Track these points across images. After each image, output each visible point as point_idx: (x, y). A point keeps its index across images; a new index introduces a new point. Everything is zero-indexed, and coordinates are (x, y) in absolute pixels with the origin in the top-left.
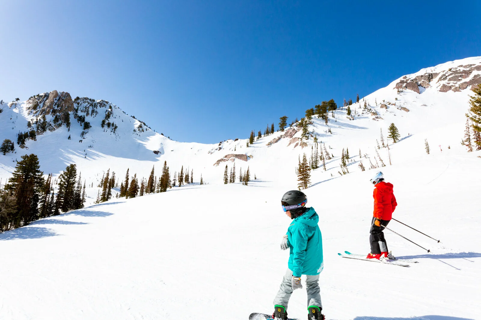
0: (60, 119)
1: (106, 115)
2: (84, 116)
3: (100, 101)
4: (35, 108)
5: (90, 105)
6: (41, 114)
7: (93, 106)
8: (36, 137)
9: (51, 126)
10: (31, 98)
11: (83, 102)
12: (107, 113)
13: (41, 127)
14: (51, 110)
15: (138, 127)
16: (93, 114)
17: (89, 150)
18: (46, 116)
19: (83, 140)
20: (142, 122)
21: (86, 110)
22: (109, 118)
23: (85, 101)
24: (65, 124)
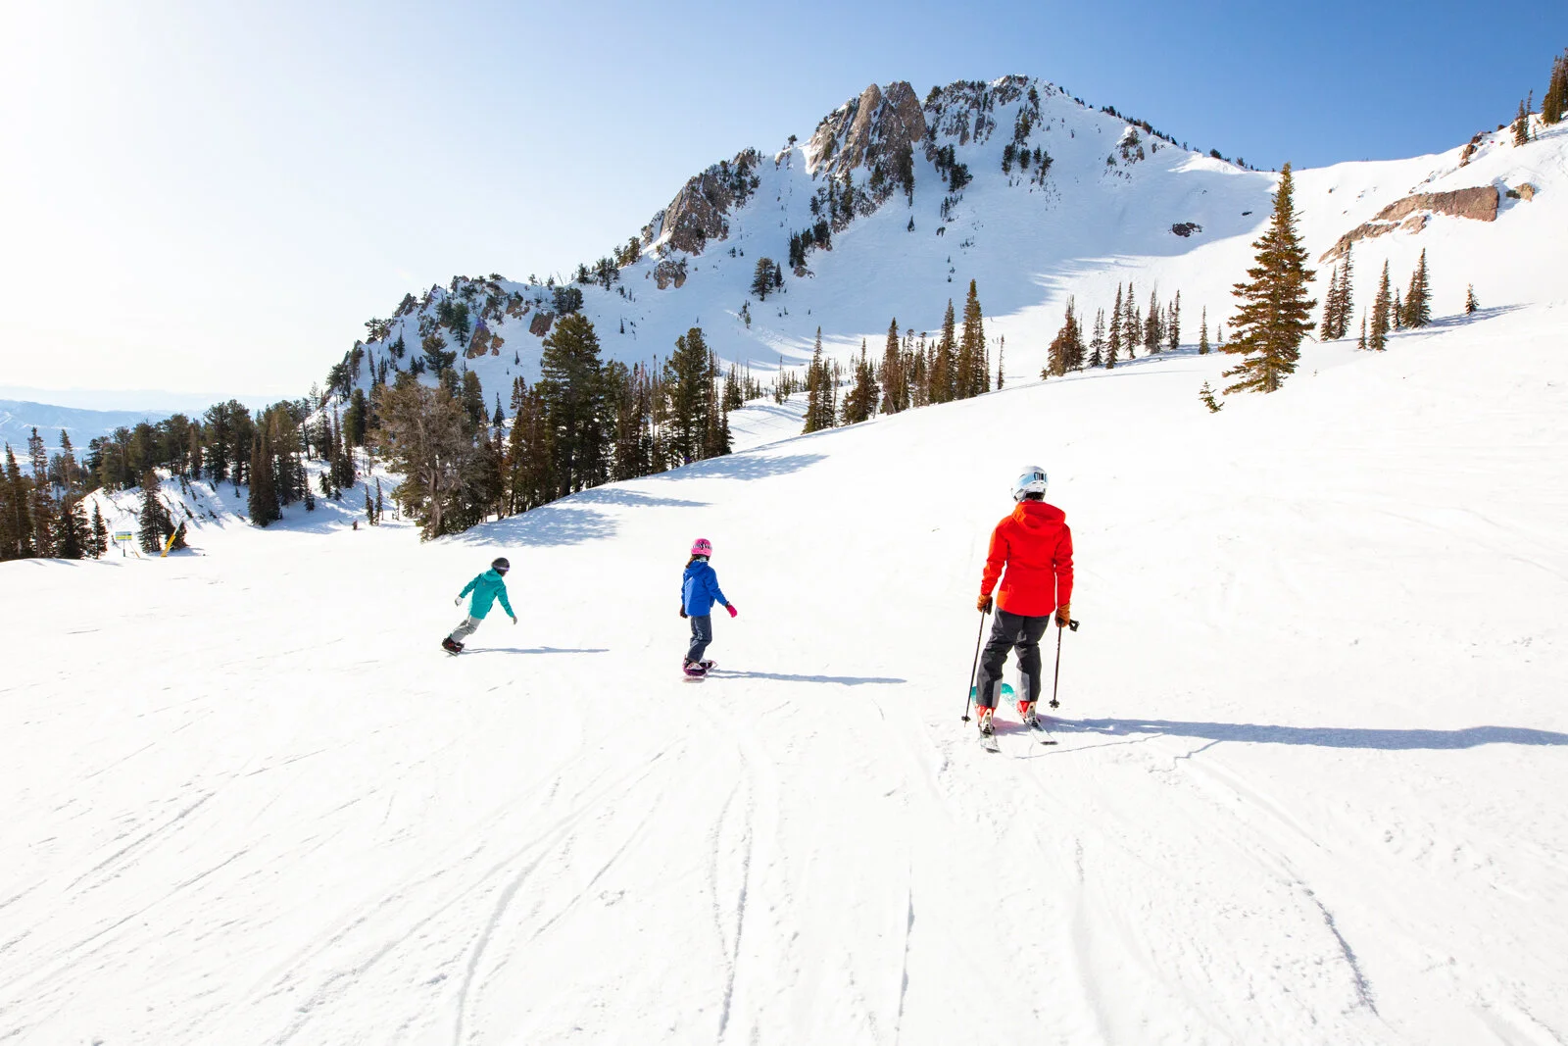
0: (887, 170)
1: (1018, 124)
2: (951, 146)
3: (1003, 83)
4: (827, 154)
5: (972, 106)
6: (841, 169)
7: (979, 104)
8: (831, 238)
9: (866, 199)
10: (820, 127)
11: (952, 101)
12: (1021, 118)
13: (842, 208)
14: (865, 151)
15: (1124, 145)
16: (981, 134)
17: (962, 255)
18: (852, 172)
19: (948, 226)
20: (1139, 124)
21: (960, 124)
22: (1027, 134)
23: (956, 94)
24: (901, 184)
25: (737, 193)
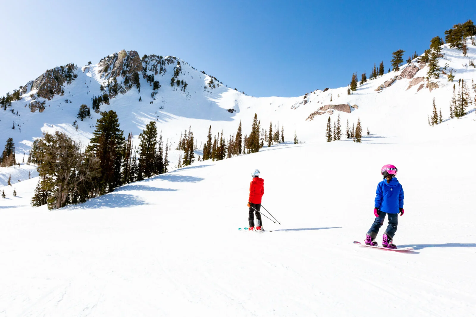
0: (130, 79)
1: (175, 72)
2: (153, 75)
3: (168, 58)
4: (106, 70)
5: (158, 63)
6: (112, 76)
7: (161, 63)
8: (109, 100)
9: (122, 88)
10: (102, 61)
11: (151, 60)
12: (175, 70)
13: (113, 90)
14: (121, 71)
15: (209, 83)
16: (162, 73)
17: (160, 112)
18: (117, 78)
19: (154, 101)
20: (213, 77)
21: (155, 68)
22: (178, 75)
23: (153, 58)
24: (135, 85)
25: (68, 79)
